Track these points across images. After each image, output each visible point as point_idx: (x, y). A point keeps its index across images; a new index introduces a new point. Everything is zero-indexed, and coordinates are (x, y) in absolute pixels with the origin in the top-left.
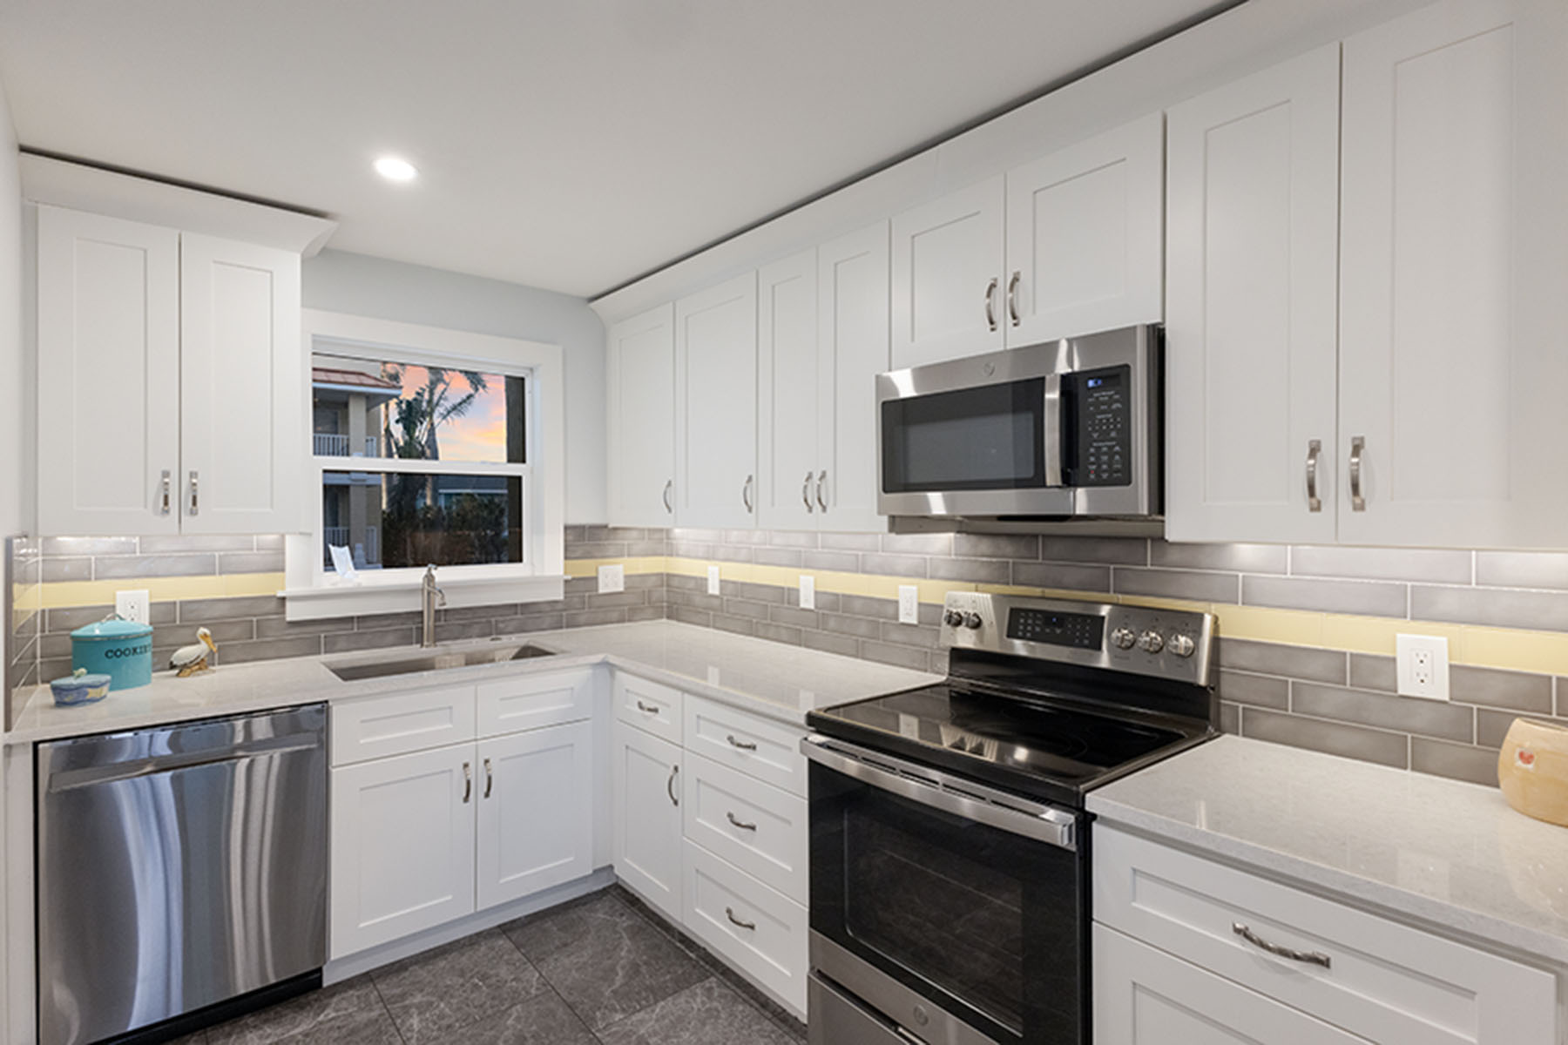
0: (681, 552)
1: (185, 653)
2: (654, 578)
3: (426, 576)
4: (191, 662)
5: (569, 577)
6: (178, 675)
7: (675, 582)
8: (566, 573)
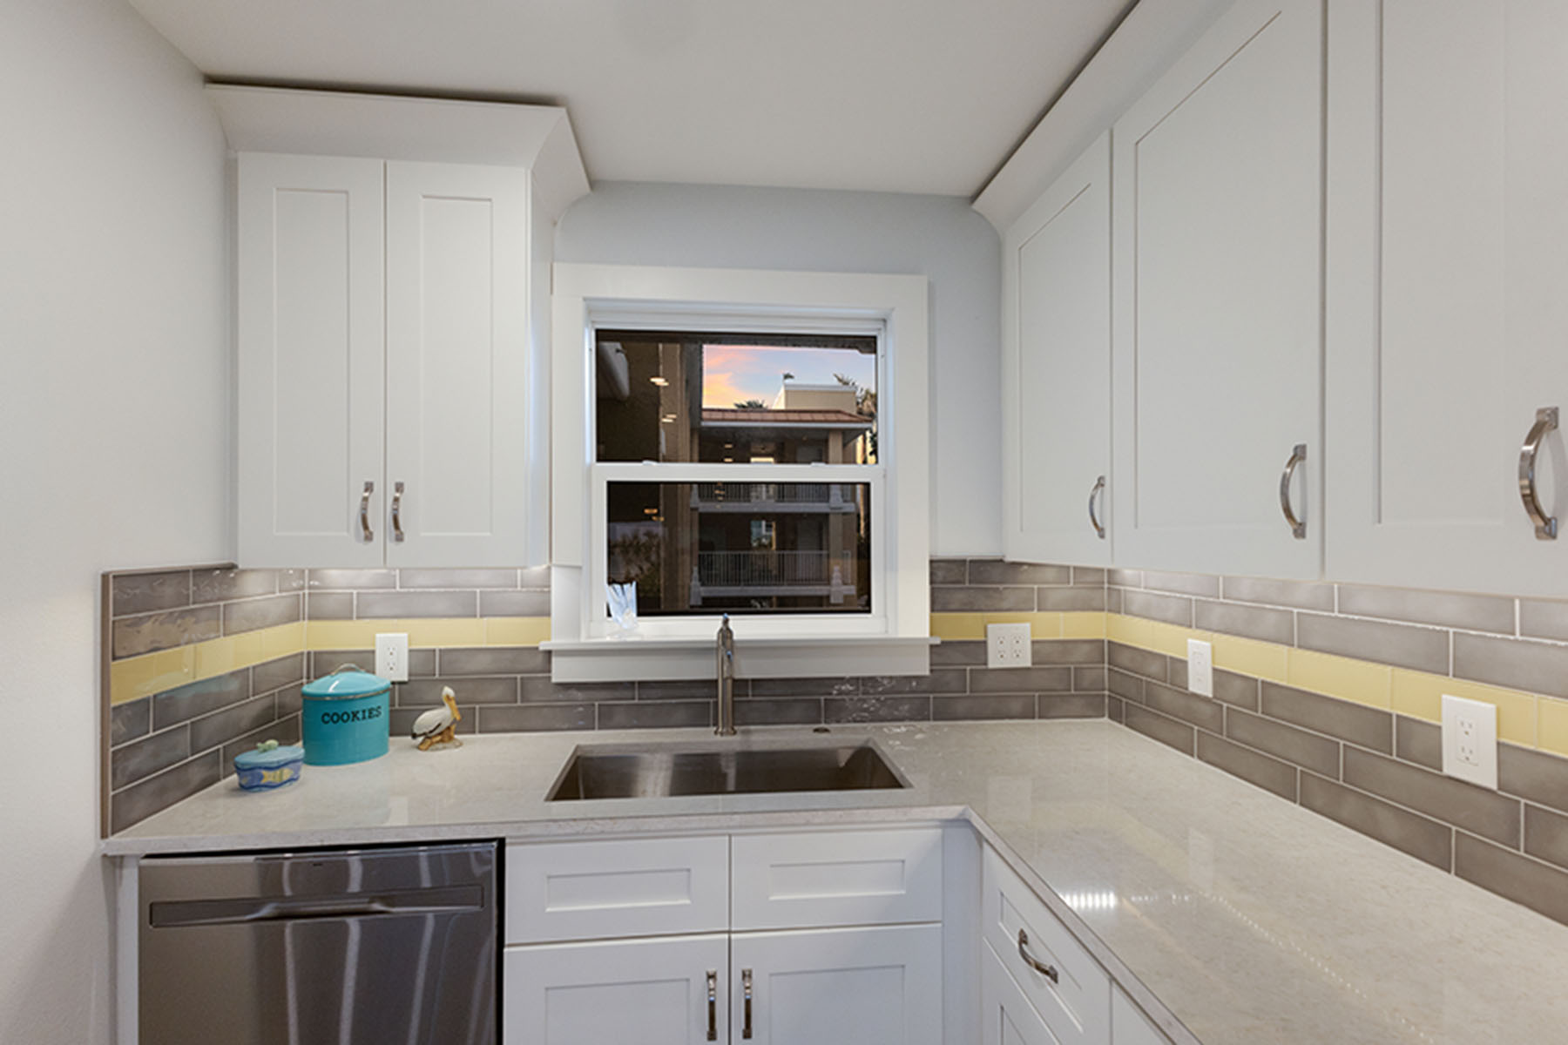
0: (1134, 608)
1: (429, 719)
2: (1086, 647)
3: (721, 630)
4: (431, 732)
5: (937, 641)
6: (418, 747)
7: (1124, 659)
8: (932, 634)
